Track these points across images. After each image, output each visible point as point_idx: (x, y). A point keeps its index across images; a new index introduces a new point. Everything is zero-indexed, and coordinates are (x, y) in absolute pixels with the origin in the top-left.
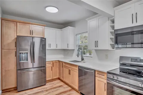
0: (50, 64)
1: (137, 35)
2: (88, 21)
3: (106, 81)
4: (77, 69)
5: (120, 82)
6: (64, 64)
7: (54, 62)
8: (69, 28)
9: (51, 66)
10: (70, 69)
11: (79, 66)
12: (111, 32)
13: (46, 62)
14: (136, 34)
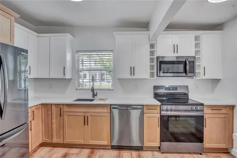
4: (107, 110)
6: (65, 109)
7: (34, 108)
14: (177, 64)
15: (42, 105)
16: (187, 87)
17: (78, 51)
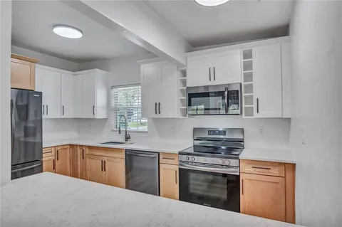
0: (50, 154)
1: (214, 98)
2: (142, 66)
3: (177, 168)
4: (123, 155)
5: (197, 164)
6: (87, 151)
7: (59, 148)
8: (98, 73)
9: (53, 158)
10: (105, 159)
11: (126, 150)
12: (182, 90)
13: (42, 148)
14: (212, 96)
15: (70, 145)
16: (242, 131)
17: (113, 87)
